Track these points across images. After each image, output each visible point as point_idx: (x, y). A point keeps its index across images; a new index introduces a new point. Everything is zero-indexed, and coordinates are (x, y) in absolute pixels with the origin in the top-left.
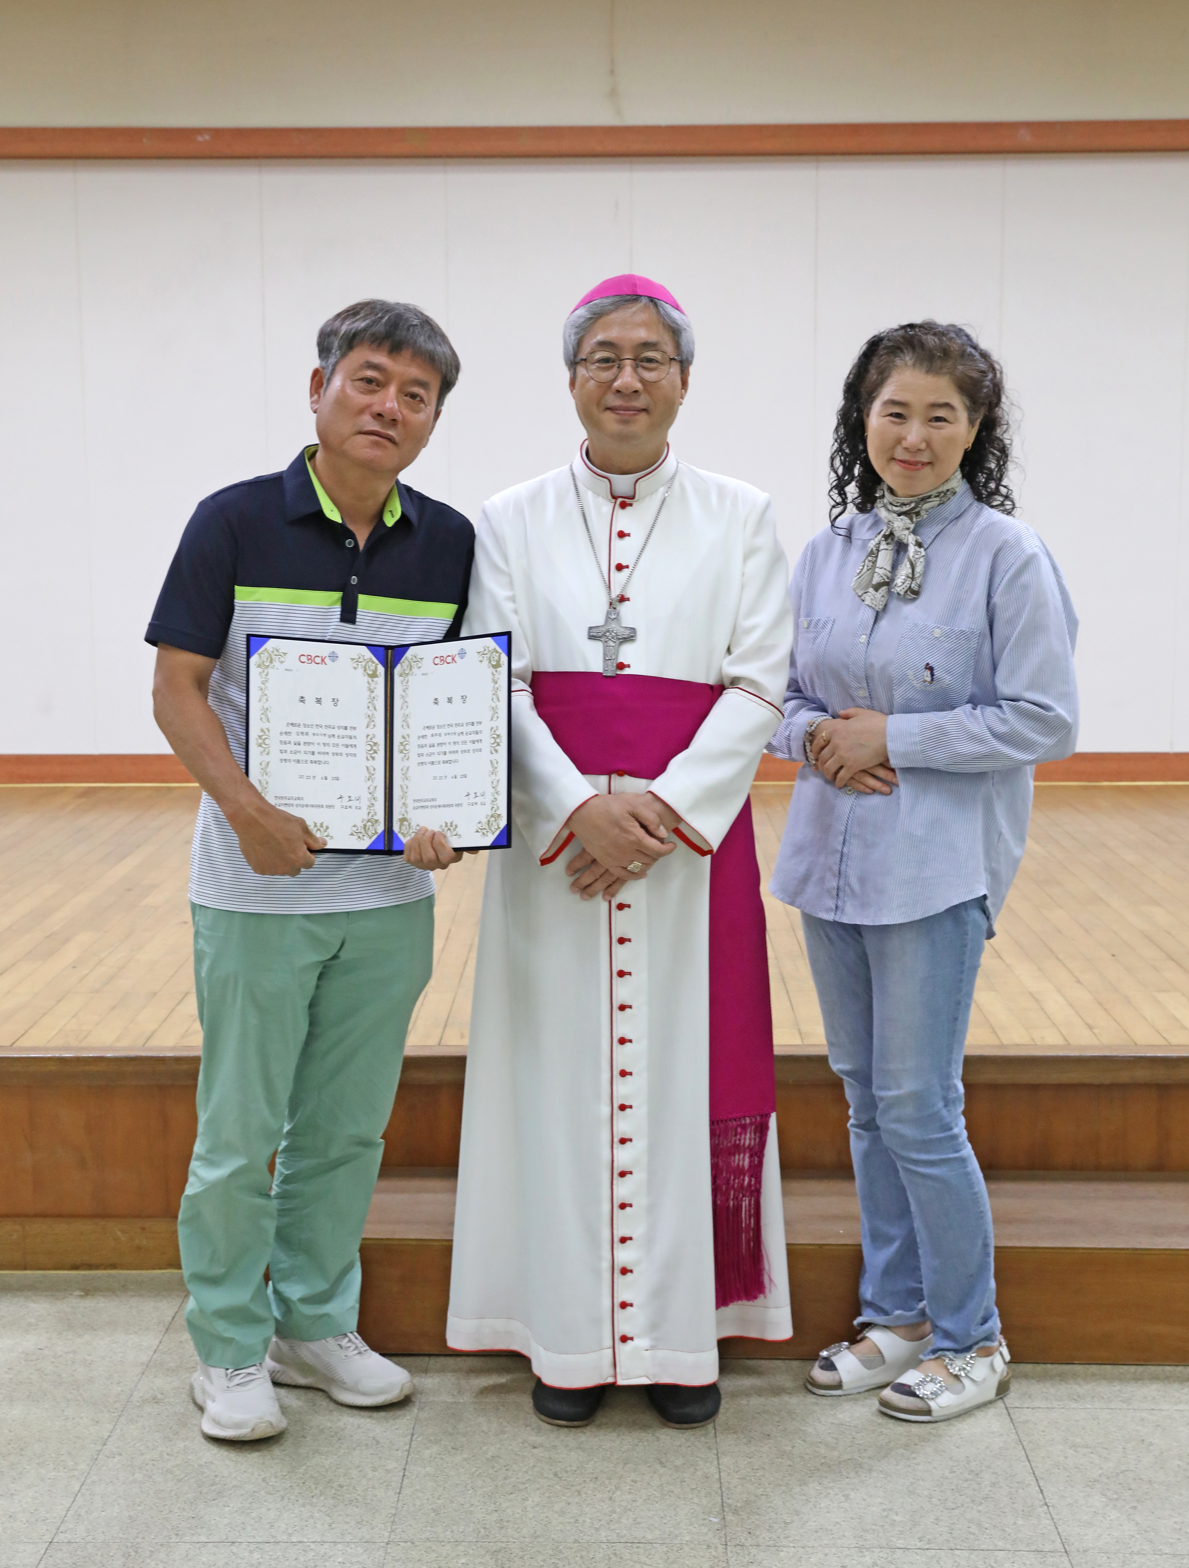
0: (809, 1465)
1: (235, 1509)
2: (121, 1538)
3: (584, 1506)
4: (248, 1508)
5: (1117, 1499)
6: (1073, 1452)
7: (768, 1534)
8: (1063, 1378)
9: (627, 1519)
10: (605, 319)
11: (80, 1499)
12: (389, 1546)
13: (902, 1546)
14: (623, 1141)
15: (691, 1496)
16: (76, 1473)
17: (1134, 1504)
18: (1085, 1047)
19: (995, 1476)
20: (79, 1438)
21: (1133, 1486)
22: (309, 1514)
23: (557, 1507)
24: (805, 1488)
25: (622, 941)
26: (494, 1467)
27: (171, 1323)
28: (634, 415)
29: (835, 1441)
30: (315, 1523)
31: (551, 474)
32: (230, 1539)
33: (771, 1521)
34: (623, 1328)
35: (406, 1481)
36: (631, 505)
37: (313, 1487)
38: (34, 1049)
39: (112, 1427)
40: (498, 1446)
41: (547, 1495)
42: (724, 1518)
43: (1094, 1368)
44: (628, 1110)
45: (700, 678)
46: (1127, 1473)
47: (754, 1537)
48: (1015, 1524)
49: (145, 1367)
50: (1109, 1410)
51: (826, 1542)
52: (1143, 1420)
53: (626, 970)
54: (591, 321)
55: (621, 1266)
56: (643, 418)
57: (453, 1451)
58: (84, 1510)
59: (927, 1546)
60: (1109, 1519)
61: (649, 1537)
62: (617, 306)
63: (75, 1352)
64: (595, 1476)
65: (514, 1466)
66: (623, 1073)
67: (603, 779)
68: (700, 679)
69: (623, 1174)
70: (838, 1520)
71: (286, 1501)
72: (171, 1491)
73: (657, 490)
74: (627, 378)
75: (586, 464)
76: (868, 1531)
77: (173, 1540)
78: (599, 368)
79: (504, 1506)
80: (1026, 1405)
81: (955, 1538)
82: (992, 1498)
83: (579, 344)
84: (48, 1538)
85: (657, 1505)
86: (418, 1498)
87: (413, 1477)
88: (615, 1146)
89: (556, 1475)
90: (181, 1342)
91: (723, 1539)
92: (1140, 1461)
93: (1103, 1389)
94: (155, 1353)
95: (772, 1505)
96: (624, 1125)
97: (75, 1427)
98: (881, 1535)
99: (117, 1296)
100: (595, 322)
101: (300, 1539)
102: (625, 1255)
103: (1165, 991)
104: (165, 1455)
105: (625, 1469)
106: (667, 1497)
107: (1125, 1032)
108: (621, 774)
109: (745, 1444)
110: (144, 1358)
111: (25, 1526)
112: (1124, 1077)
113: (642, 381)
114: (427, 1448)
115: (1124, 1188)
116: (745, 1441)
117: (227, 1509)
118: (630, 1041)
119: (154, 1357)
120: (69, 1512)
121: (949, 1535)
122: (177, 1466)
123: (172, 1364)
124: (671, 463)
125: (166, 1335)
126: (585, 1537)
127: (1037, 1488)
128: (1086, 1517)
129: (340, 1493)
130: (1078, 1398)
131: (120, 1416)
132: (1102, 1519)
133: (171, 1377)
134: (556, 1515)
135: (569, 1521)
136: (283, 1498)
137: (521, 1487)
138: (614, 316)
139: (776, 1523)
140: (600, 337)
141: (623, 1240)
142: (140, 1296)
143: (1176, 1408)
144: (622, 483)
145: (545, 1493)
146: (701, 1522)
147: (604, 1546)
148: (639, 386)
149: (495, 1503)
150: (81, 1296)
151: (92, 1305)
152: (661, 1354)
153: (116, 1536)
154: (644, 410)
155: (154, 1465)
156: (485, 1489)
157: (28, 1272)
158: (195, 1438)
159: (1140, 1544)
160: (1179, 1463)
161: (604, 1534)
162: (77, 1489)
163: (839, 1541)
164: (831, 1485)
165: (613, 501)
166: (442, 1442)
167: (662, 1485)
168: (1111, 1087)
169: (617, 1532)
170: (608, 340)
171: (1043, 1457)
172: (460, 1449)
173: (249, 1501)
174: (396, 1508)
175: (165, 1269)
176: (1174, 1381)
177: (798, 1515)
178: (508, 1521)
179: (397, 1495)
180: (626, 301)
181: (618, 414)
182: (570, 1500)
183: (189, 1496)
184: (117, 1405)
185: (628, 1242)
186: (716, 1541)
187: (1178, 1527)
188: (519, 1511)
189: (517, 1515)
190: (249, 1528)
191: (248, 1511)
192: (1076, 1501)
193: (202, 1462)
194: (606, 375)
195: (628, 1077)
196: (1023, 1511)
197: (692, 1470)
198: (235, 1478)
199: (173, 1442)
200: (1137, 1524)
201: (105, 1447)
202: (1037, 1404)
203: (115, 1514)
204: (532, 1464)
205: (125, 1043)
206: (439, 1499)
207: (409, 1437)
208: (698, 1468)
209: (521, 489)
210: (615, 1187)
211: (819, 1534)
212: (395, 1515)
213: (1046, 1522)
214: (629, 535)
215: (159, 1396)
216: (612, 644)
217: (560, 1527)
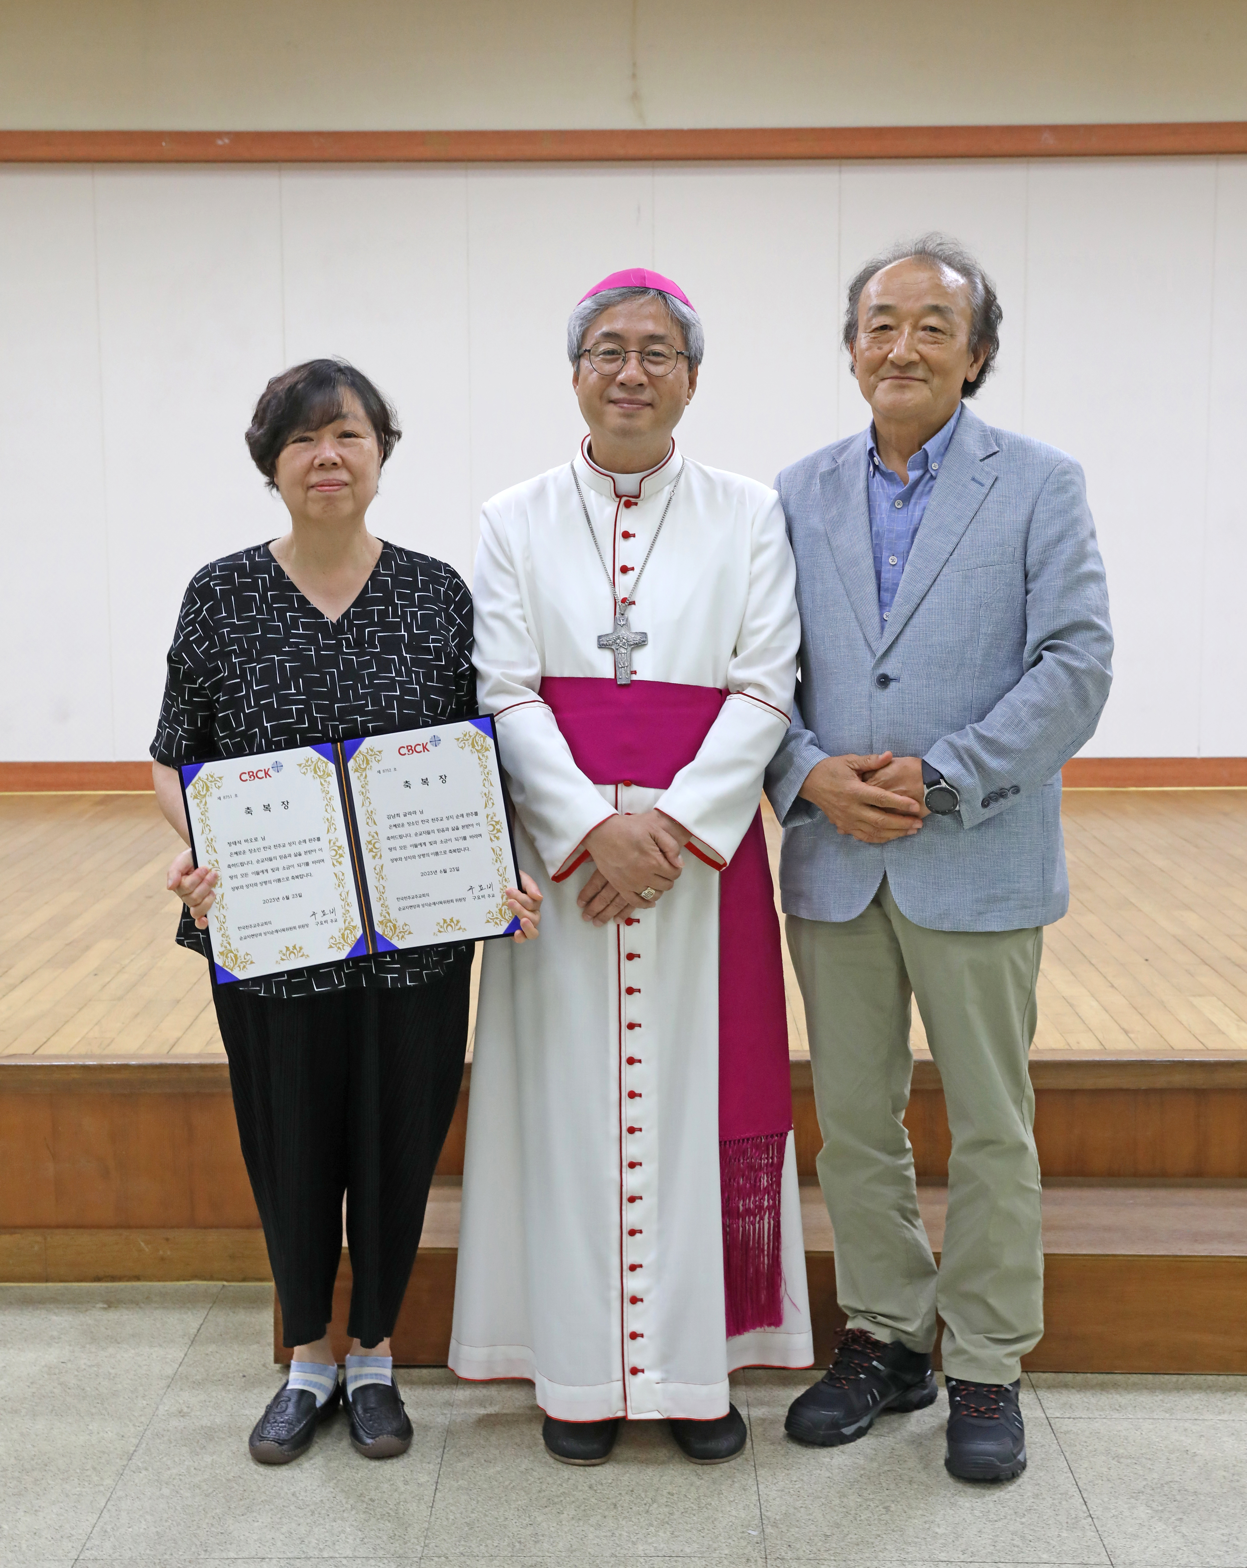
0: (848, 1477)
1: (265, 1524)
2: (148, 1554)
3: (620, 1520)
4: (278, 1523)
5: (1162, 1511)
6: (1116, 1463)
7: (808, 1547)
8: (1103, 1387)
9: (665, 1533)
10: (612, 310)
11: (106, 1514)
12: (422, 1561)
13: (946, 1559)
14: (632, 1165)
15: (729, 1509)
16: (102, 1488)
17: (1180, 1516)
18: (1121, 1052)
19: (1037, 1487)
20: (104, 1452)
21: (1178, 1497)
22: (340, 1529)
23: (593, 1521)
24: (845, 1500)
25: (630, 957)
26: (527, 1480)
27: (196, 1335)
28: (638, 409)
29: (874, 1452)
30: (346, 1538)
31: (551, 472)
32: (259, 1555)
33: (811, 1534)
34: (632, 1360)
35: (438, 1494)
36: (636, 504)
37: (344, 1501)
38: (57, 1057)
39: (138, 1441)
40: (531, 1458)
41: (582, 1508)
42: (763, 1531)
43: (1134, 1378)
44: (637, 1133)
45: (708, 682)
46: (1171, 1484)
47: (794, 1551)
48: (1059, 1536)
49: (170, 1380)
50: (1151, 1420)
51: (867, 1555)
52: (1186, 1430)
53: (635, 987)
54: (597, 313)
55: (630, 1296)
56: (648, 411)
57: (486, 1464)
58: (110, 1527)
59: (971, 1559)
60: (1154, 1531)
61: (688, 1550)
62: (624, 298)
63: (98, 1365)
64: (631, 1489)
65: (549, 1479)
66: (632, 1095)
67: (610, 788)
68: (709, 684)
69: (632, 1200)
70: (879, 1533)
71: (317, 1515)
72: (199, 1506)
73: (662, 489)
74: (631, 371)
75: (587, 462)
76: (910, 1543)
77: (202, 1556)
78: (603, 359)
79: (539, 1519)
80: (1068, 1416)
81: (999, 1551)
82: (1035, 1510)
83: (584, 336)
84: (73, 1555)
85: (695, 1518)
86: (451, 1511)
87: (446, 1490)
88: (624, 1170)
89: (590, 1487)
90: (207, 1354)
91: (763, 1553)
92: (1184, 1472)
93: (1145, 1399)
94: (180, 1366)
95: (811, 1517)
96: (633, 1148)
97: (100, 1442)
98: (923, 1547)
99: (140, 1308)
100: (600, 313)
101: (332, 1554)
102: (634, 1284)
103: (1200, 996)
104: (192, 1469)
105: (662, 1481)
106: (705, 1509)
107: (1161, 1036)
108: (628, 784)
109: (783, 1456)
110: (170, 1371)
111: (49, 1543)
112: (1161, 1082)
113: (647, 373)
114: (460, 1461)
115: (1162, 1194)
116: (782, 1452)
117: (256, 1524)
118: (640, 1061)
119: (180, 1369)
120: (95, 1528)
121: (993, 1547)
122: (205, 1480)
123: (198, 1377)
124: (676, 461)
125: (191, 1348)
126: (622, 1551)
127: (1081, 1500)
128: (1131, 1529)
129: (372, 1507)
130: (1120, 1408)
131: (145, 1430)
132: (1148, 1531)
133: (197, 1390)
134: (592, 1529)
135: (605, 1534)
136: (313, 1513)
137: (556, 1500)
138: (619, 308)
139: (816, 1536)
140: (605, 329)
141: (633, 1268)
142: (164, 1308)
143: (1220, 1418)
144: (628, 482)
145: (581, 1506)
146: (740, 1535)
147: (642, 1560)
148: (644, 379)
149: (529, 1517)
150: (105, 1309)
151: (116, 1317)
152: (672, 1387)
153: (143, 1552)
154: (649, 405)
155: (181, 1480)
156: (519, 1503)
157: (50, 1284)
158: (222, 1452)
159: (1188, 1557)
160: (1224, 1474)
161: (641, 1548)
162: (104, 1504)
163: (880, 1553)
164: (871, 1497)
165: (618, 499)
166: (475, 1455)
167: (699, 1498)
168: (1148, 1092)
169: (655, 1545)
170: (613, 331)
171: (1086, 1468)
172: (493, 1461)
173: (279, 1516)
174: (429, 1523)
175: (189, 1280)
176: (1217, 1391)
177: (838, 1528)
178: (543, 1536)
179: (430, 1509)
180: (634, 292)
181: (622, 407)
182: (606, 1513)
183: (218, 1511)
184: (143, 1419)
185: (638, 1269)
186: (755, 1554)
187: (1225, 1539)
188: (555, 1525)
189: (552, 1529)
190: (279, 1544)
191: (278, 1526)
192: (1121, 1513)
193: (230, 1477)
194: (609, 368)
195: (637, 1098)
196: (1067, 1523)
197: (729, 1482)
198: (265, 1493)
199: (200, 1456)
200: (1184, 1536)
201: (130, 1462)
202: (1077, 1414)
203: (142, 1530)
204: (566, 1477)
205: (149, 1050)
206: (472, 1512)
207: (441, 1450)
208: (735, 1480)
209: (523, 488)
210: (624, 1213)
211: (861, 1547)
212: (427, 1529)
213: (1091, 1534)
214: (634, 536)
215: (185, 1410)
216: (623, 651)
217: (597, 1541)
